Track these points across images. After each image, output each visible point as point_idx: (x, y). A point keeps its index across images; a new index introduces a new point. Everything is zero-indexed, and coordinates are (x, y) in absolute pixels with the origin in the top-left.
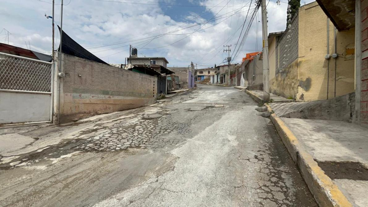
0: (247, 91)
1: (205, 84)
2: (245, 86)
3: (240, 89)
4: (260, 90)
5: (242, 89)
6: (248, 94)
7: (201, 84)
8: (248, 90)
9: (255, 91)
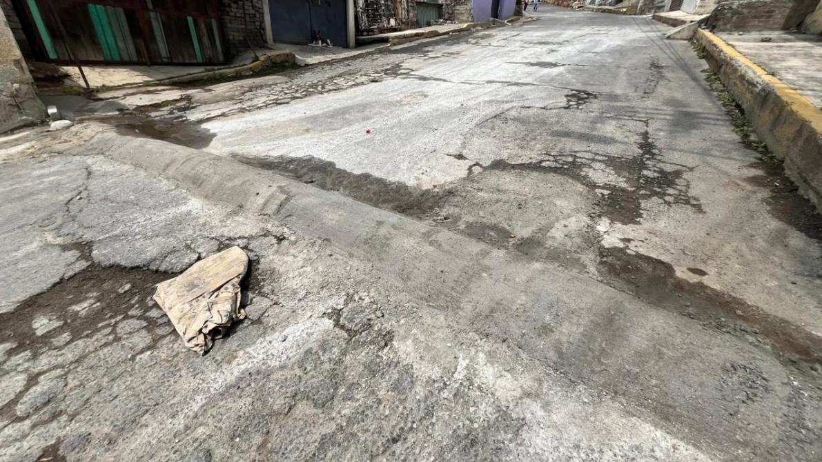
0: (707, 33)
1: (568, 6)
2: (702, 10)
3: (675, 23)
4: (786, 28)
5: (683, 22)
6: (707, 52)
7: (557, 7)
8: (713, 28)
9: (755, 35)
